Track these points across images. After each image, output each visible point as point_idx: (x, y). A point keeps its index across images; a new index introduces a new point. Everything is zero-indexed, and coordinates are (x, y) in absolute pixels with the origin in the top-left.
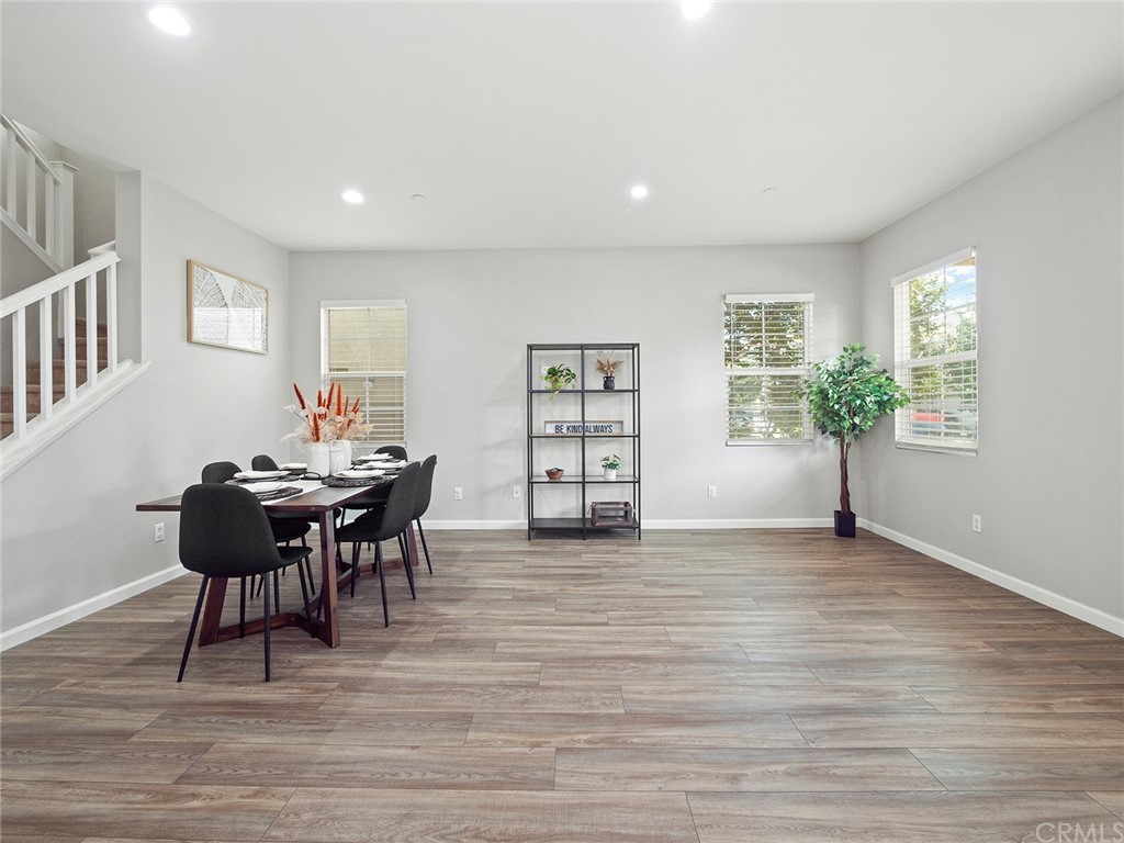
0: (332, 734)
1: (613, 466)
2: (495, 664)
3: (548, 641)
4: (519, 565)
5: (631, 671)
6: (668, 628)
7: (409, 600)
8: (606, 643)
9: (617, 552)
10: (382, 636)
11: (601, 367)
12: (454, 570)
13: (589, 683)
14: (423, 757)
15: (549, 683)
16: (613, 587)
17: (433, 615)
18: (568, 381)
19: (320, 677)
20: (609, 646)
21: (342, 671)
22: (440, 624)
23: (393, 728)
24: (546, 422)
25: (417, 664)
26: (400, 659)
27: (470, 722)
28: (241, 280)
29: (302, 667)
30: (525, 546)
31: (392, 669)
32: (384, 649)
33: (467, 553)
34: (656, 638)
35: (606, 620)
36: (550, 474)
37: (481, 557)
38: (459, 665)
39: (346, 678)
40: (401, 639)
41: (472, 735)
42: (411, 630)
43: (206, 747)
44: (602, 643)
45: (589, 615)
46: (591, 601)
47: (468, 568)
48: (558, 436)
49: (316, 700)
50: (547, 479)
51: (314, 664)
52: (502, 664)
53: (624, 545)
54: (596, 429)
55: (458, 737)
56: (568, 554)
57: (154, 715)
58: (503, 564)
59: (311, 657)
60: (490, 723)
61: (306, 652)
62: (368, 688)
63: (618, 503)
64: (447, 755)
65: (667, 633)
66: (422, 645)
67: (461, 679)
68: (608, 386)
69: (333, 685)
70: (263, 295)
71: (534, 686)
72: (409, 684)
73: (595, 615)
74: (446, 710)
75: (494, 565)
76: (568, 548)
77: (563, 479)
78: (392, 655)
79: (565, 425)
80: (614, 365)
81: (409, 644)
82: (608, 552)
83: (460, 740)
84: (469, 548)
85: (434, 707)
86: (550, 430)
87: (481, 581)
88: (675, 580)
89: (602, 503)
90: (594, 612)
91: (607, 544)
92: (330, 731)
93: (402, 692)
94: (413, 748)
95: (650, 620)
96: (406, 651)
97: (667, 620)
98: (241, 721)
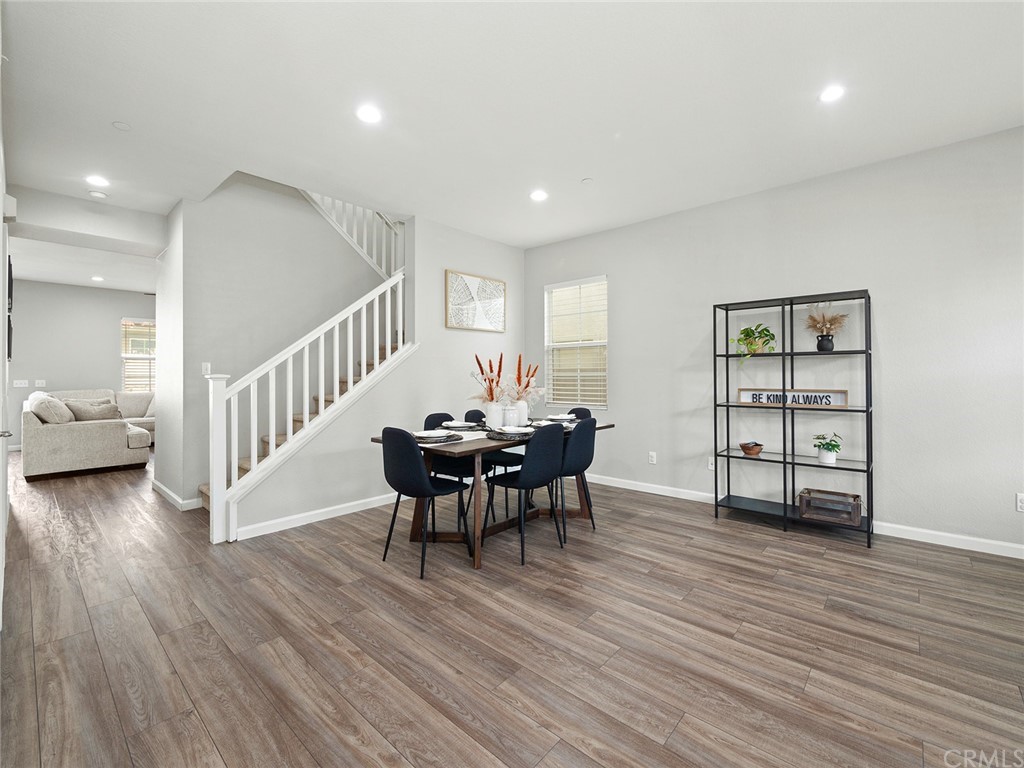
0: (424, 634)
1: (830, 447)
2: (578, 631)
3: (647, 628)
4: (683, 541)
5: (714, 702)
6: (814, 673)
7: (556, 546)
8: (712, 657)
9: (819, 555)
10: (512, 571)
11: (813, 324)
12: (617, 530)
13: (652, 691)
14: (458, 684)
15: (610, 671)
16: (778, 595)
17: (566, 567)
18: (766, 343)
19: (450, 588)
20: (713, 663)
21: (467, 590)
22: (563, 576)
23: (458, 648)
24: (740, 390)
25: (518, 604)
26: (510, 595)
27: (513, 673)
28: (484, 278)
29: (447, 576)
30: (708, 524)
31: (498, 601)
32: (506, 582)
33: (642, 517)
34: (783, 677)
35: (734, 631)
36: (745, 447)
37: (652, 524)
38: (548, 618)
39: (464, 595)
40: (526, 580)
41: (505, 686)
42: (538, 573)
43: (359, 608)
44: (706, 655)
45: (717, 617)
46: (734, 603)
47: (630, 532)
48: (755, 406)
49: (435, 605)
50: (742, 454)
51: (456, 577)
52: (584, 633)
53: (838, 550)
54: (807, 399)
55: (493, 681)
56: (750, 543)
57: (357, 576)
58: (665, 536)
59: (457, 571)
60: (526, 683)
61: (458, 566)
62: (471, 609)
63: (844, 495)
64: (473, 691)
65: (807, 679)
66: (535, 589)
67: (540, 633)
68: (825, 347)
69: (453, 597)
70: (502, 287)
71: (593, 667)
72: (500, 620)
73: (725, 621)
74: (505, 653)
75: (658, 535)
76: (756, 536)
77: (762, 456)
78: (508, 590)
79: (765, 394)
80: (834, 321)
81: (527, 585)
82: (807, 553)
83: (493, 685)
84: (646, 513)
85: (499, 647)
86: (746, 398)
87: (632, 547)
88: (882, 614)
89: (819, 491)
90: (726, 616)
91: (814, 542)
92: (424, 631)
93: (488, 623)
94: (458, 672)
95: (796, 653)
96: (520, 591)
97: (822, 662)
98: (388, 600)
